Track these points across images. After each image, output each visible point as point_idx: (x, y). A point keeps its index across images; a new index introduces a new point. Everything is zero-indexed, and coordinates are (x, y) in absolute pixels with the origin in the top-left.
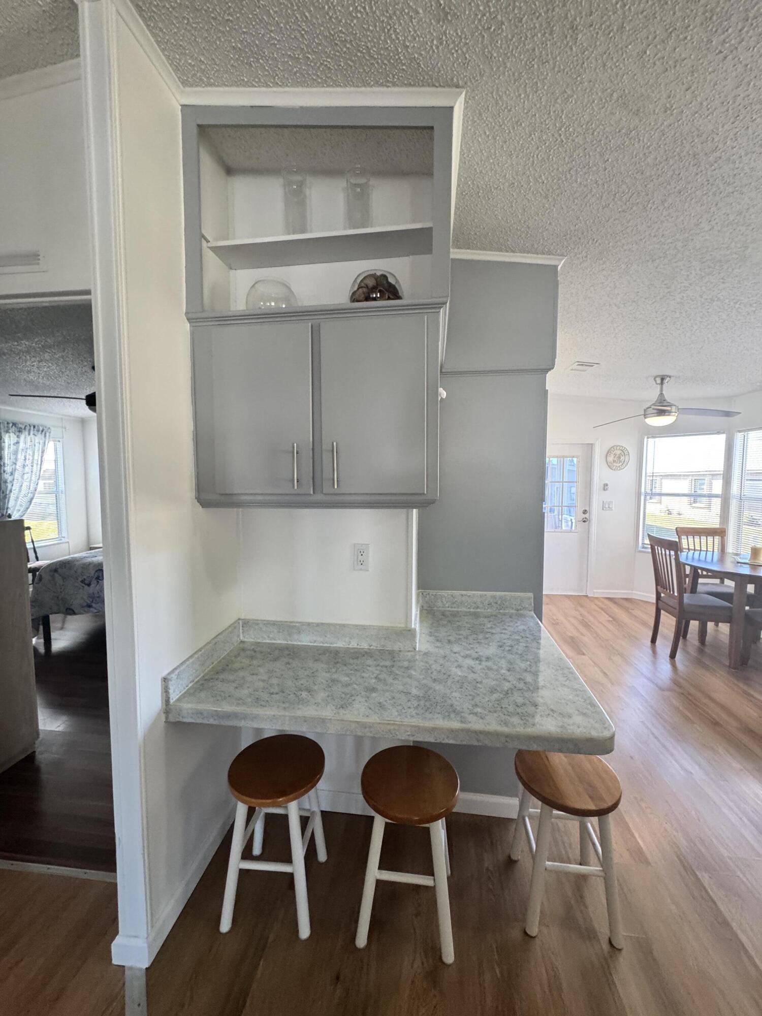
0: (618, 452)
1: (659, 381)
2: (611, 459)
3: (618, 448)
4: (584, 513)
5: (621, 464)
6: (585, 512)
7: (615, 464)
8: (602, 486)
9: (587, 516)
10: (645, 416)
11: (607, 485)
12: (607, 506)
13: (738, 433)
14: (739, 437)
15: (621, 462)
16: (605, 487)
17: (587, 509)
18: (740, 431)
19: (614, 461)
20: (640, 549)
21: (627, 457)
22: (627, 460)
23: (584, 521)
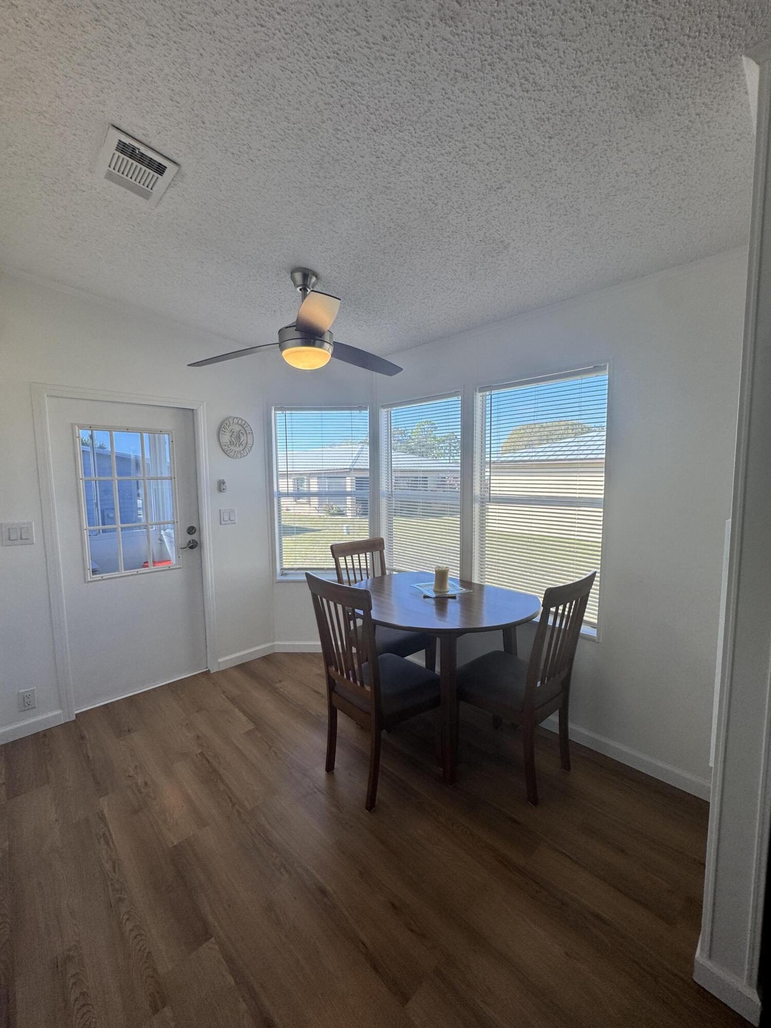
0: (237, 428)
1: (298, 277)
2: (226, 438)
3: (236, 421)
4: (189, 533)
5: (241, 448)
6: (191, 530)
7: (232, 448)
8: (216, 485)
9: (194, 537)
10: (282, 345)
11: (224, 483)
12: (226, 518)
13: (382, 409)
14: (383, 412)
15: (241, 444)
16: (221, 486)
17: (195, 525)
18: (384, 407)
19: (231, 443)
20: (279, 578)
21: (250, 436)
22: (250, 441)
23: (192, 548)
